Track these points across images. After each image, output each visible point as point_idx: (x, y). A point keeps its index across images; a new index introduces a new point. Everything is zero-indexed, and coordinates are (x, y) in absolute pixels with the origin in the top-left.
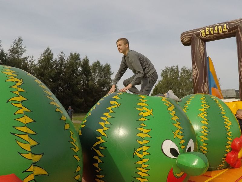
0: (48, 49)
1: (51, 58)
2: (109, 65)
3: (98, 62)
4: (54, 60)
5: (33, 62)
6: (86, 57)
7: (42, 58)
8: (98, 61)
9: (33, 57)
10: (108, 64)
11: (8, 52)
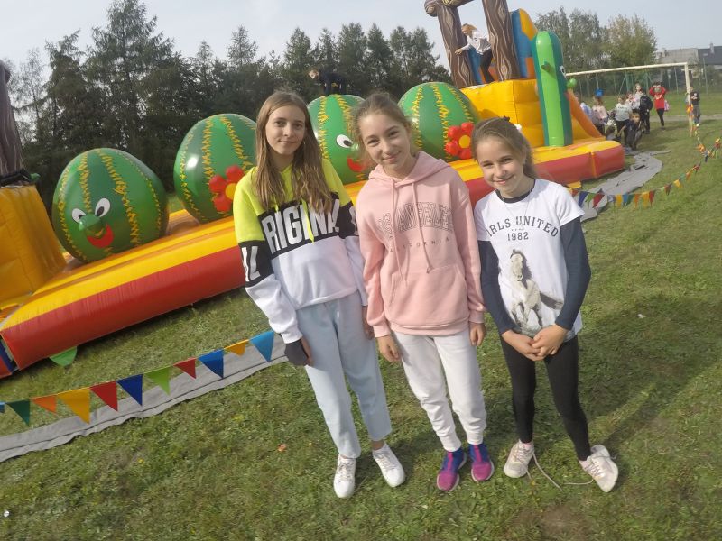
0: (297, 31)
1: (308, 45)
2: (423, 31)
3: (401, 29)
4: (313, 47)
5: (277, 61)
6: (375, 26)
7: (291, 50)
8: (399, 28)
9: (273, 52)
10: (421, 29)
11: (228, 59)
